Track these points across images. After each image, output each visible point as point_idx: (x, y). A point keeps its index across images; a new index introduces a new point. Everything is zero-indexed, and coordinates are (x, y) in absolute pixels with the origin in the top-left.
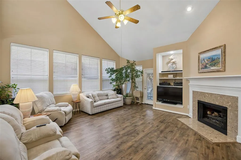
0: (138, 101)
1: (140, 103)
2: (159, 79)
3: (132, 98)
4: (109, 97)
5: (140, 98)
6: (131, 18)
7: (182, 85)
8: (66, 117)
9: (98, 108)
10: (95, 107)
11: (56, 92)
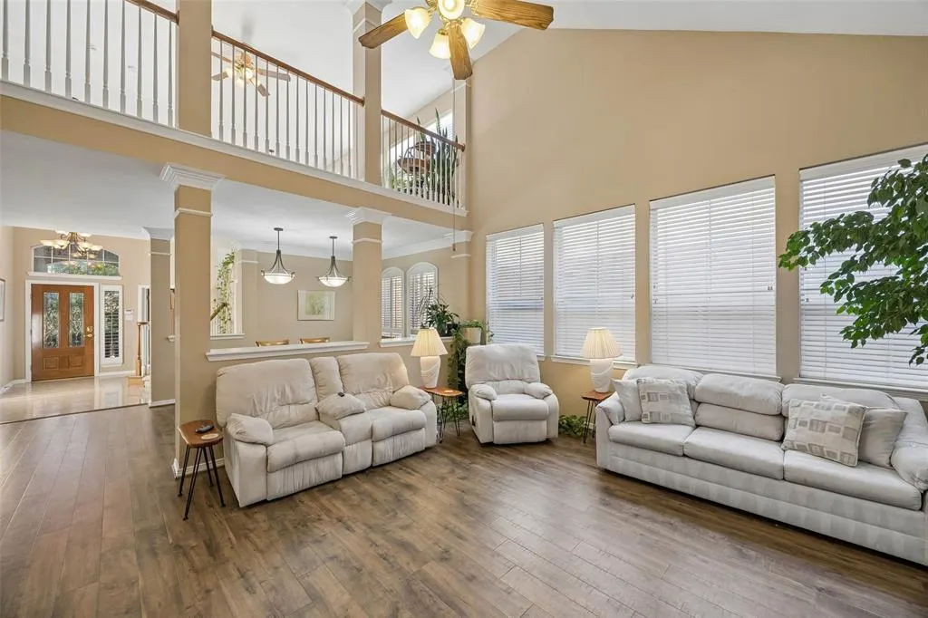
4: (792, 434)
8: (495, 424)
9: (634, 452)
10: (618, 442)
11: (563, 350)
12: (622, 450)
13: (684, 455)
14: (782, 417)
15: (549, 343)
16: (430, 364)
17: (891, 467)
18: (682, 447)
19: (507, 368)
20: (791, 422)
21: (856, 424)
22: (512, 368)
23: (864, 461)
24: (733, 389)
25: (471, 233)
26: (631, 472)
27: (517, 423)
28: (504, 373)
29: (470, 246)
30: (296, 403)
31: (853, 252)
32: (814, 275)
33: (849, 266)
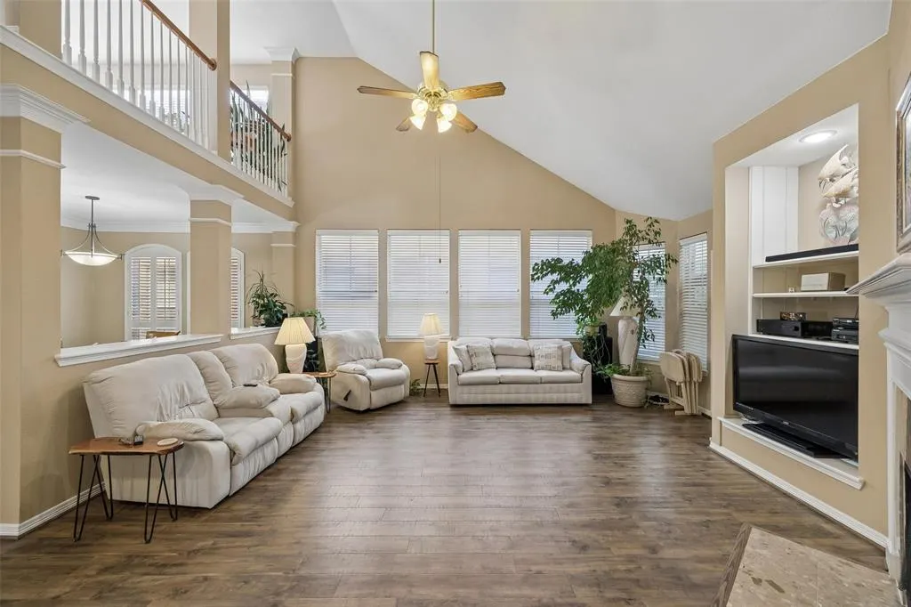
0: (678, 401)
1: (687, 411)
2: (754, 298)
3: (643, 382)
4: (537, 363)
5: (682, 384)
6: (470, 88)
7: (857, 337)
8: (372, 393)
9: (473, 389)
10: (463, 385)
11: (394, 332)
12: (466, 389)
13: (500, 383)
14: (531, 356)
15: (383, 327)
16: (298, 352)
17: (571, 369)
18: (499, 378)
19: (361, 349)
20: (536, 357)
21: (560, 353)
22: (365, 349)
23: (564, 369)
24: (511, 345)
25: (298, 224)
26: (472, 402)
27: (387, 389)
28: (359, 353)
29: (296, 236)
30: (194, 403)
31: (556, 276)
32: (539, 287)
33: (555, 282)
